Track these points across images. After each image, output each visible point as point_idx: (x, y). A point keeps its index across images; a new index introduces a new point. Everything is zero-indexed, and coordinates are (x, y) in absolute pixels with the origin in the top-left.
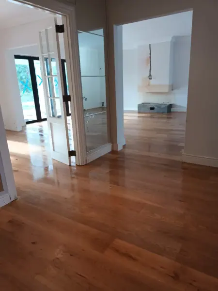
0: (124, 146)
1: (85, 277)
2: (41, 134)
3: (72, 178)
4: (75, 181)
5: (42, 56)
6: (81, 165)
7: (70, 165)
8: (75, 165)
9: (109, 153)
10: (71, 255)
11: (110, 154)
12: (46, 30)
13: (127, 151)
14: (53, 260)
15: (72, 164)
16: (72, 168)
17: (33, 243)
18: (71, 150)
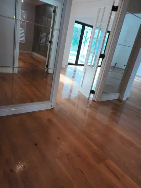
0: (127, 99)
1: (84, 174)
2: (75, 73)
3: (87, 107)
4: (88, 110)
5: (96, 25)
6: (95, 101)
7: (89, 99)
8: (92, 100)
9: (115, 99)
10: (79, 156)
11: (116, 101)
12: (105, 8)
13: (129, 102)
14: (67, 154)
15: (90, 99)
16: (90, 101)
17: (58, 138)
18: (92, 90)
